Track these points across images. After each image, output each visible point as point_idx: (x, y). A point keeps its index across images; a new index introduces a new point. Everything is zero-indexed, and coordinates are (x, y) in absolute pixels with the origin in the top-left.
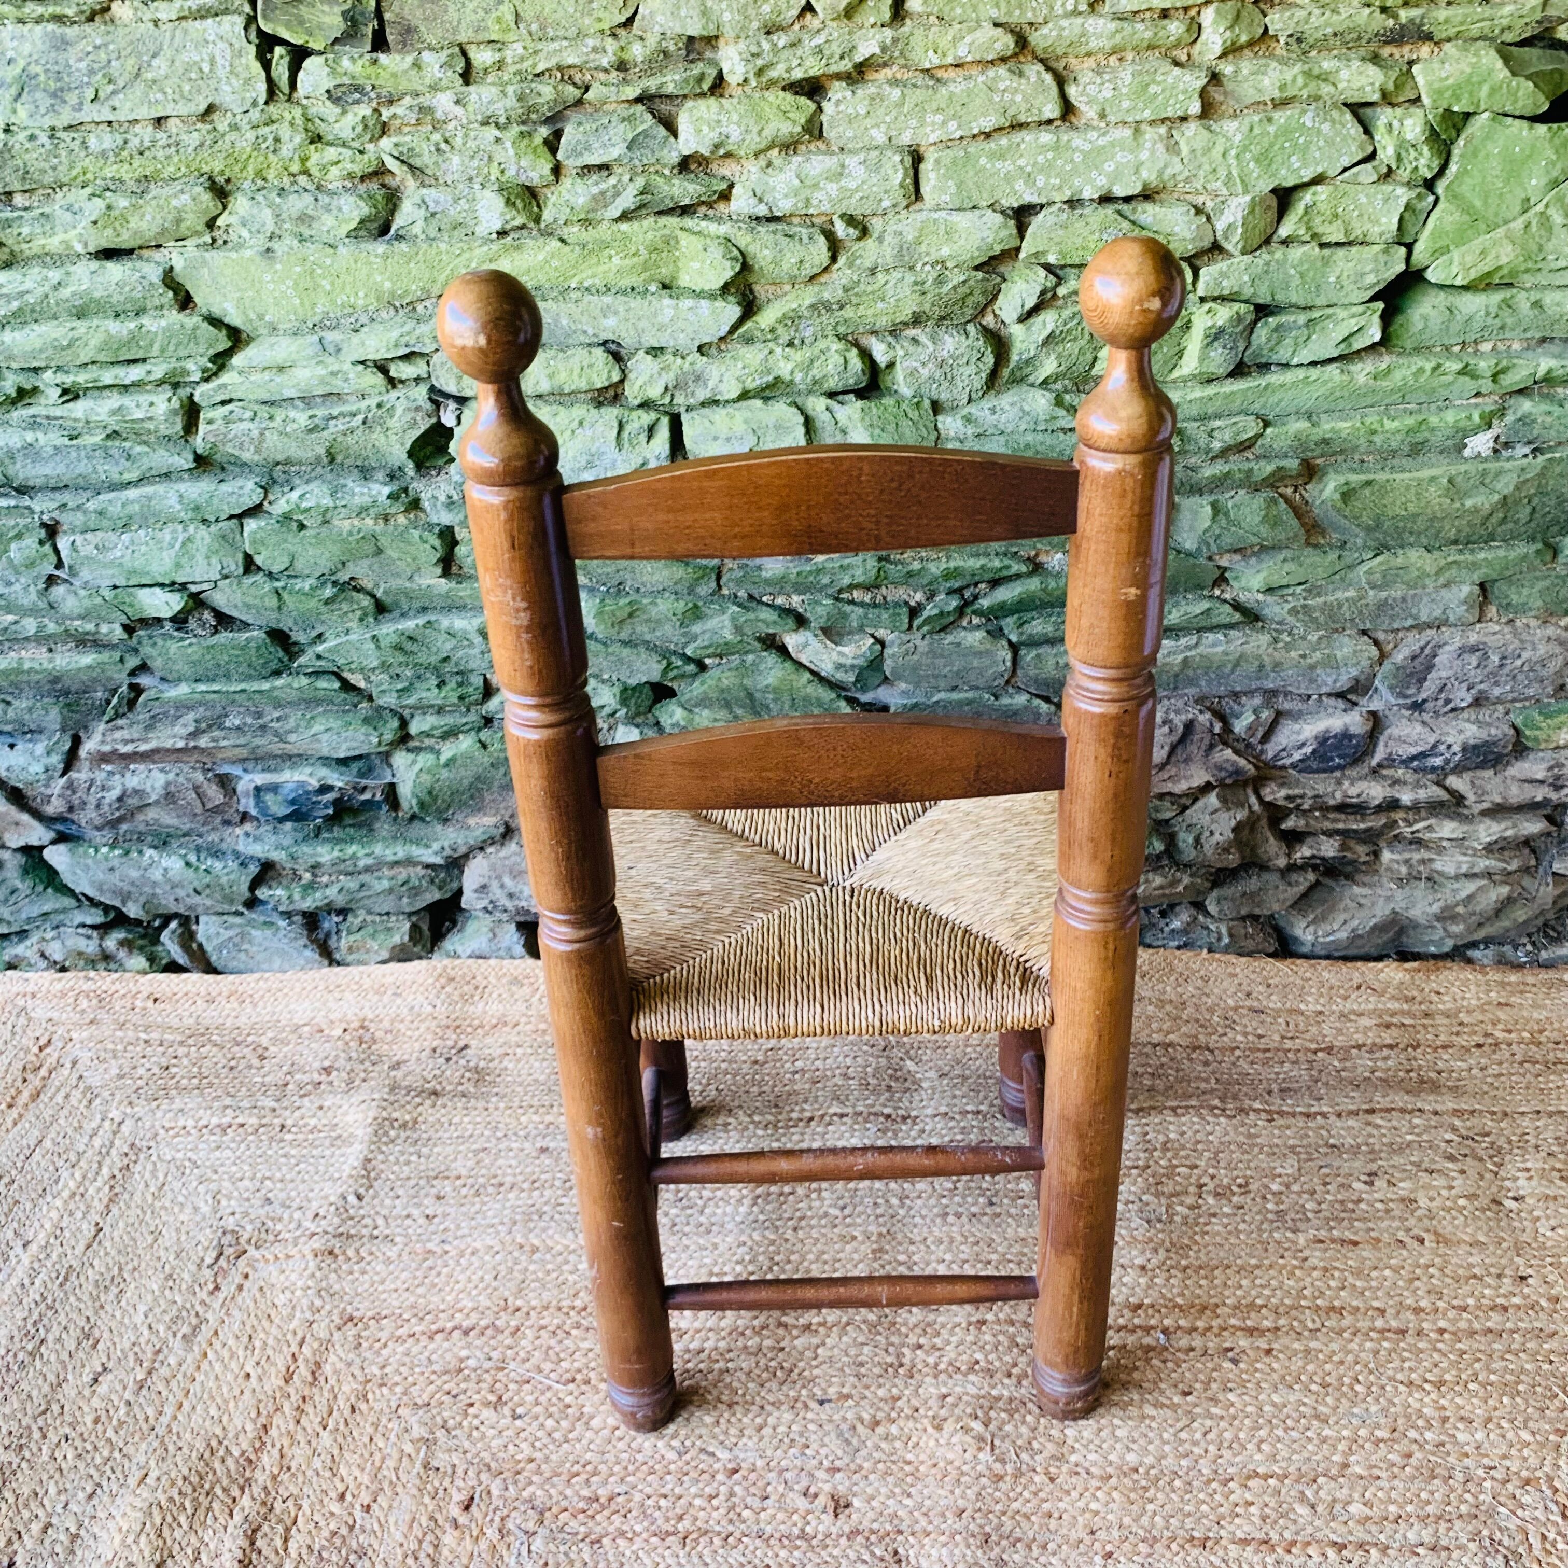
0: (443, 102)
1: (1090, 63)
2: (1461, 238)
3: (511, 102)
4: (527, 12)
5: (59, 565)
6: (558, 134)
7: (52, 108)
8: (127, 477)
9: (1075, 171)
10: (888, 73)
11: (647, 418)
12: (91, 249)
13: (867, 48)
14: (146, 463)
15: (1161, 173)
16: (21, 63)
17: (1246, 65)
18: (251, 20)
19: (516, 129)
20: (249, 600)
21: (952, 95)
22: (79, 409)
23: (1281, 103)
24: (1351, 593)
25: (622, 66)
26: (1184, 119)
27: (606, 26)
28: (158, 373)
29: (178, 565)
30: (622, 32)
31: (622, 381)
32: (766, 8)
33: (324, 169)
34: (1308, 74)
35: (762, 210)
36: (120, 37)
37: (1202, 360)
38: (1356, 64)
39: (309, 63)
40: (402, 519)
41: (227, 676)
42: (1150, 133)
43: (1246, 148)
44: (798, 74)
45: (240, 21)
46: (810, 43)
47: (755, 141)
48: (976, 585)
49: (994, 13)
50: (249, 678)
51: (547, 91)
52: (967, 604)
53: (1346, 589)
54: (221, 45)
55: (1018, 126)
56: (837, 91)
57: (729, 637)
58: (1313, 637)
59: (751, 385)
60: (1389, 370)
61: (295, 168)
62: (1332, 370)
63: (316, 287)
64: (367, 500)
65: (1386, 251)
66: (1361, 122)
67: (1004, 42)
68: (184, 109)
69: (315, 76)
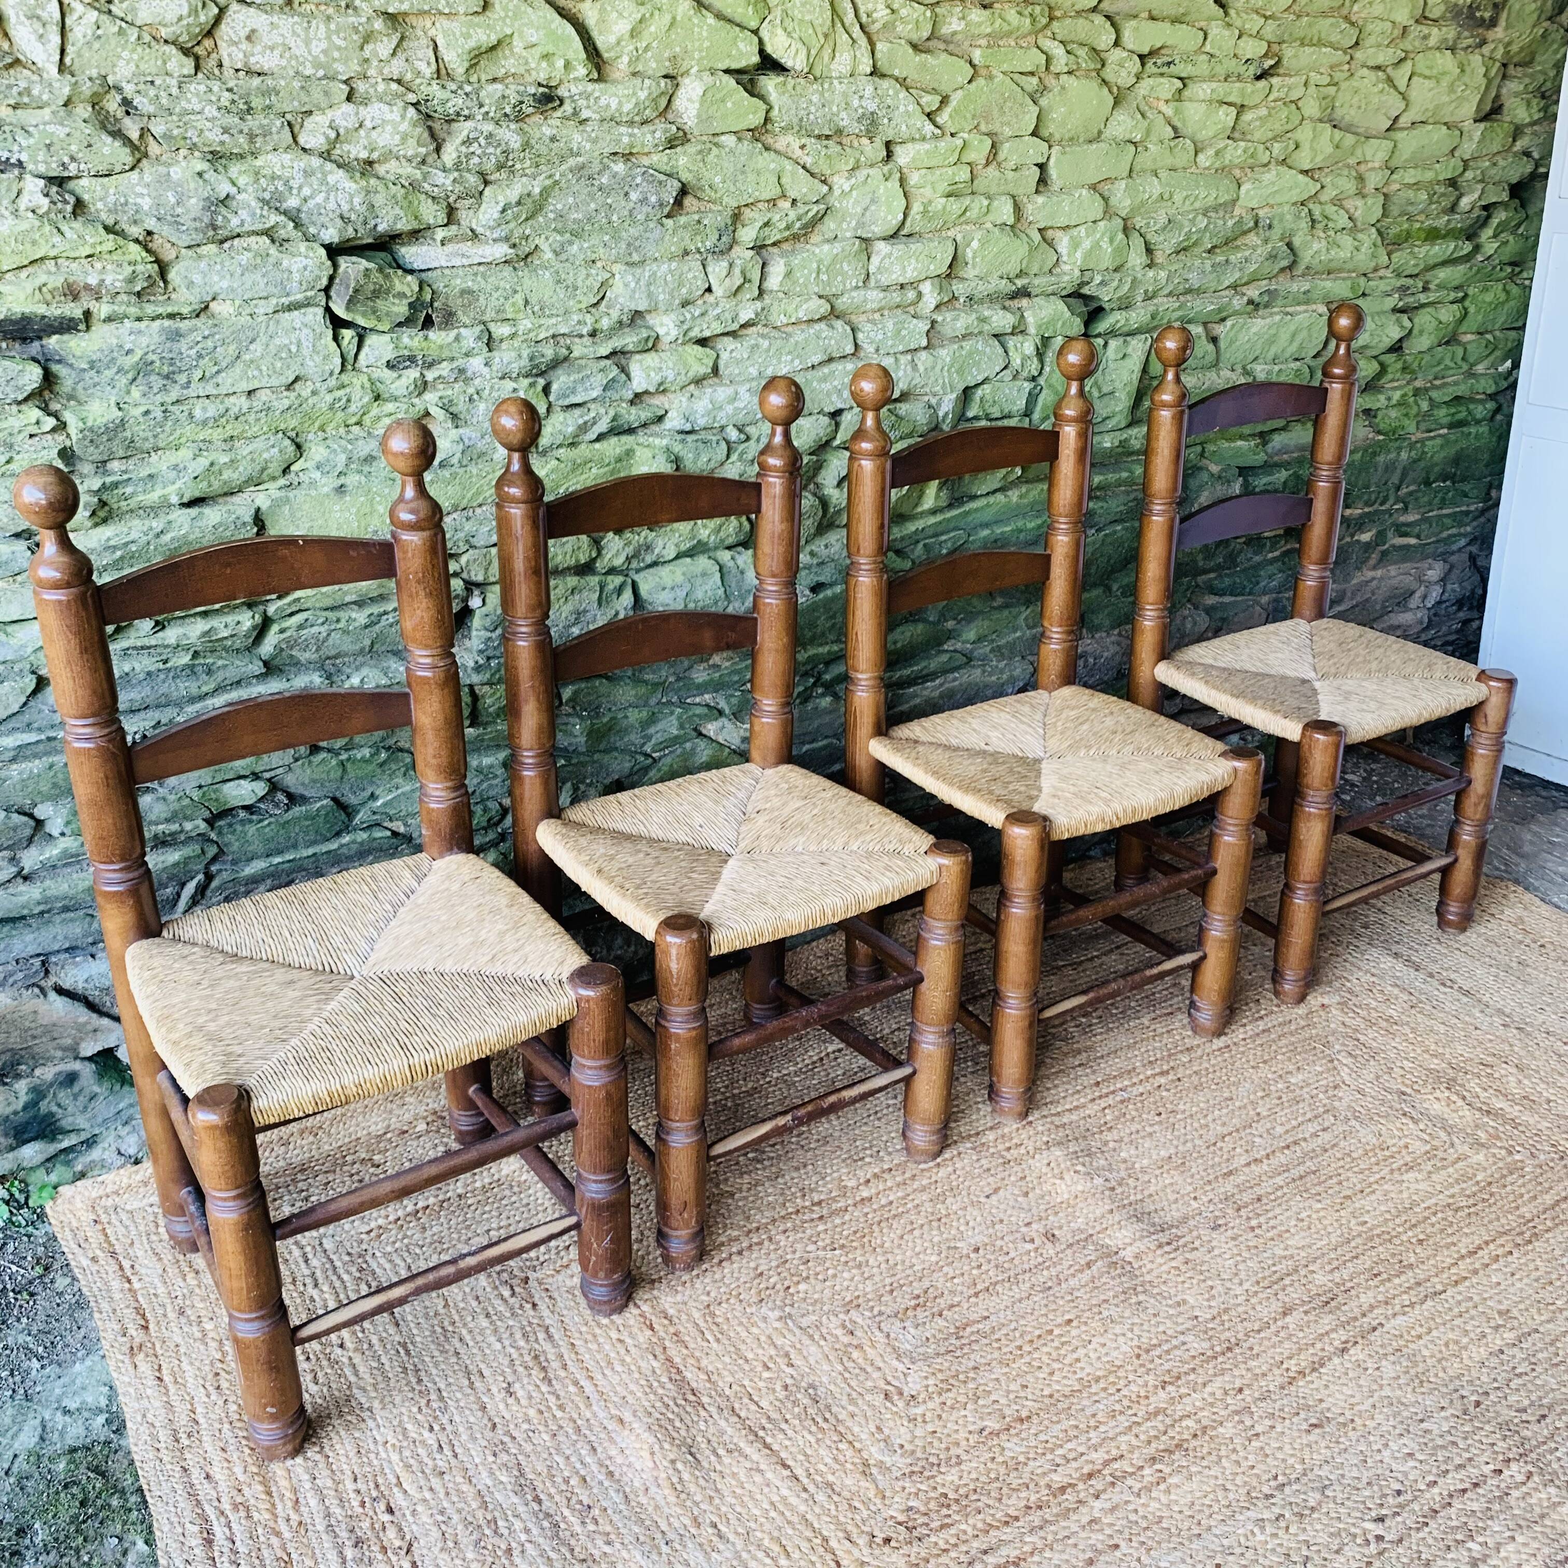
0: (476, 364)
1: (865, 318)
3: (525, 362)
4: (533, 300)
6: (550, 384)
7: (164, 389)
8: (205, 689)
10: (759, 330)
11: (617, 580)
12: (185, 500)
13: (744, 317)
14: (220, 676)
15: (910, 382)
16: (139, 353)
17: (947, 314)
18: (326, 311)
19: (525, 382)
20: (317, 776)
21: (797, 343)
23: (967, 337)
25: (593, 334)
26: (919, 350)
27: (583, 306)
30: (593, 310)
31: (599, 558)
32: (684, 291)
33: (377, 420)
34: (976, 319)
35: (688, 427)
36: (222, 331)
38: (999, 311)
39: (372, 340)
41: (295, 846)
43: (952, 365)
44: (706, 333)
45: (320, 311)
46: (711, 313)
47: (683, 379)
49: (819, 290)
50: (314, 843)
51: (545, 351)
53: (1016, 631)
54: (305, 331)
55: (831, 360)
56: (728, 344)
57: (675, 732)
58: (1003, 665)
59: (683, 548)
60: (1027, 493)
61: (352, 421)
62: (1000, 497)
65: (1021, 420)
66: (1003, 346)
67: (825, 308)
68: (275, 382)
69: (376, 350)
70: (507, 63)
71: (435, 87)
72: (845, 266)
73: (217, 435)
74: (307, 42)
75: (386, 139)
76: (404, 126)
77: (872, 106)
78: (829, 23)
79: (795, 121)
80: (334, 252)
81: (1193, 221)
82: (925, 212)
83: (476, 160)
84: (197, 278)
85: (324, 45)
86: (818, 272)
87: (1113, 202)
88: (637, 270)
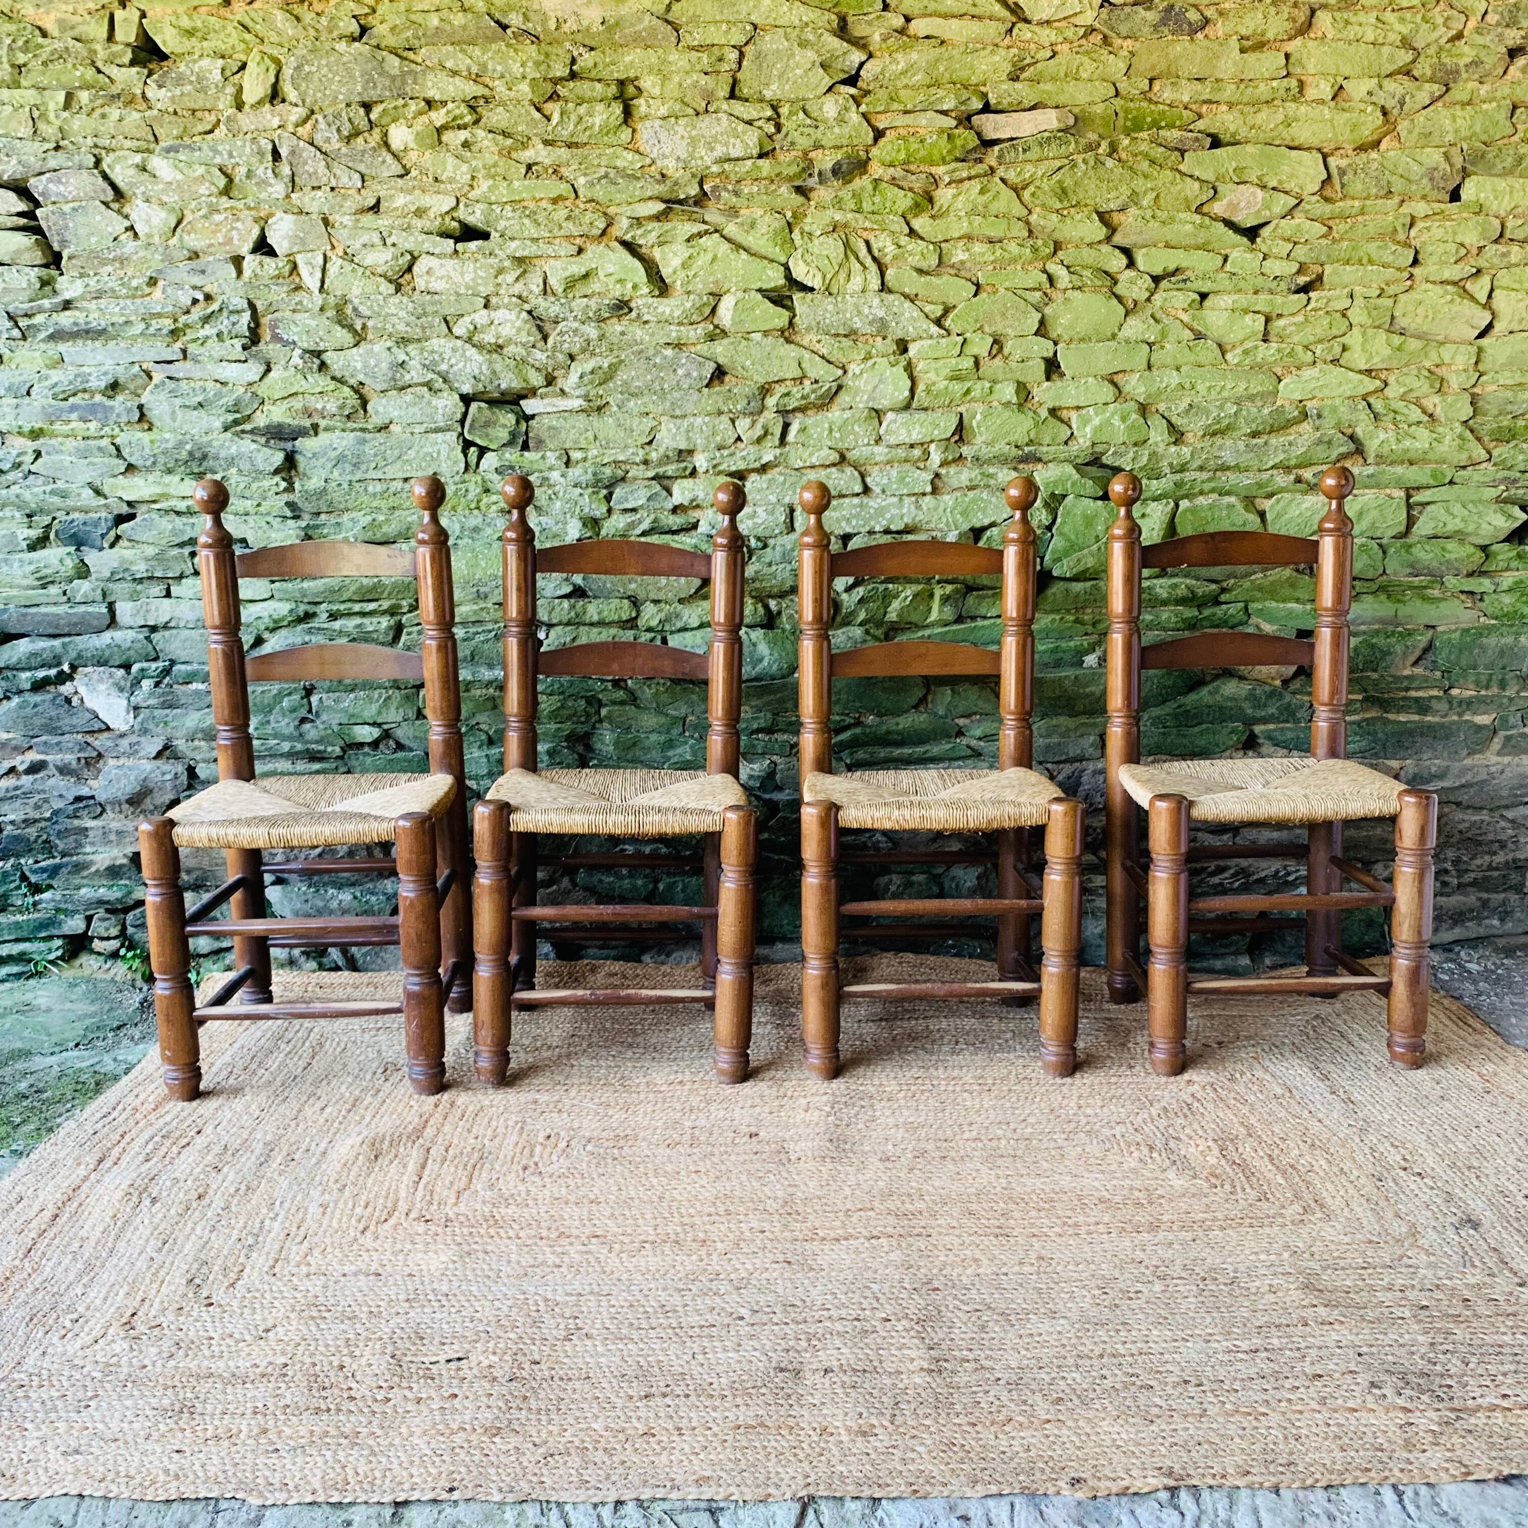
0: (555, 476)
1: (877, 468)
2: (1067, 553)
3: (589, 476)
4: (600, 437)
5: (310, 711)
6: (611, 494)
7: (352, 472)
9: (871, 518)
10: (778, 470)
11: (649, 636)
13: (767, 458)
15: (913, 519)
16: (341, 450)
17: (952, 470)
18: (461, 434)
19: (590, 490)
20: (417, 734)
22: (337, 625)
23: (971, 488)
25: (646, 462)
26: (924, 494)
27: (639, 443)
28: (386, 604)
29: (380, 713)
30: (647, 447)
31: (636, 618)
32: (718, 438)
33: (488, 506)
34: (982, 474)
35: (714, 532)
36: (393, 441)
37: (940, 612)
38: (1005, 471)
39: (488, 455)
42: (907, 500)
43: (955, 508)
44: (733, 468)
45: (455, 434)
46: (739, 455)
47: (711, 499)
49: (829, 443)
51: (608, 471)
54: (444, 445)
55: (842, 496)
56: (753, 477)
59: (705, 620)
61: (473, 506)
63: (478, 565)
64: (492, 678)
67: (834, 457)
68: (420, 474)
69: (490, 461)
70: (595, 286)
71: (540, 299)
72: (856, 428)
73: (383, 504)
74: (462, 274)
75: (507, 331)
76: (518, 324)
77: (881, 313)
78: (842, 256)
79: (814, 323)
80: (467, 400)
81: (1221, 407)
82: (928, 391)
83: (566, 345)
84: (381, 409)
85: (472, 275)
86: (831, 430)
87: (1126, 389)
88: (679, 421)
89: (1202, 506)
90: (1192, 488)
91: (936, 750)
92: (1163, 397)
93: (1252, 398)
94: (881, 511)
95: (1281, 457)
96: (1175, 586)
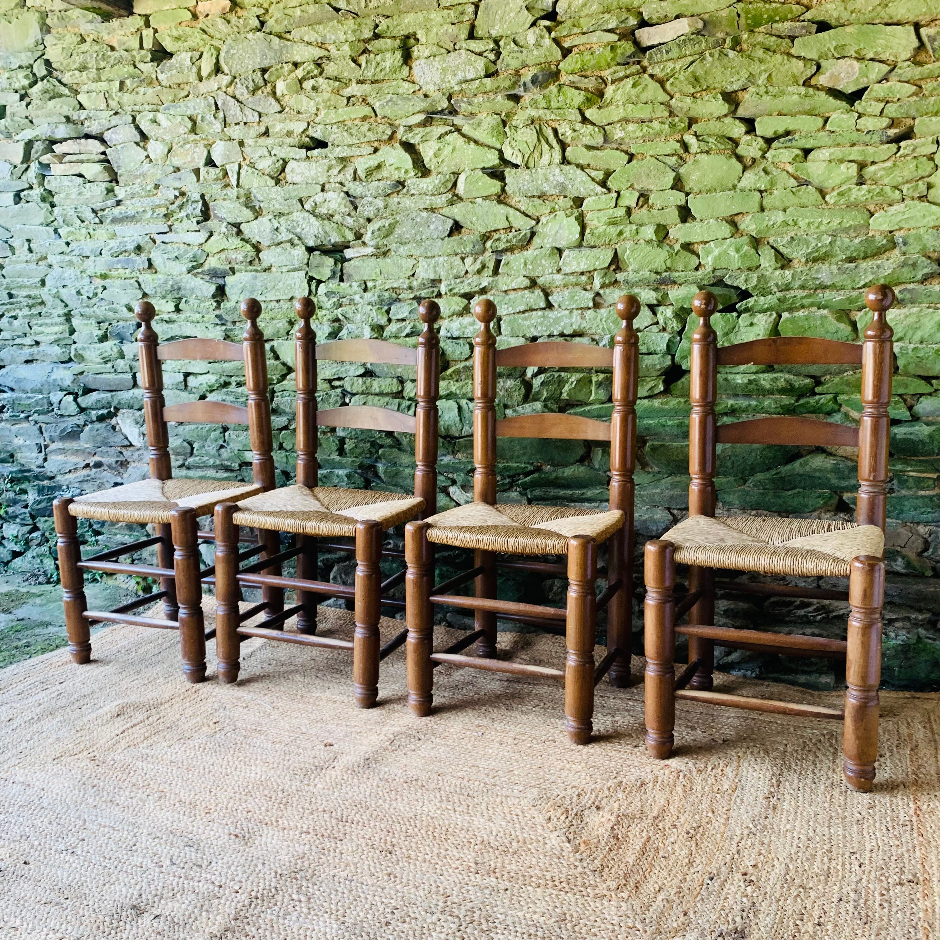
0: (357, 298)
1: (558, 290)
3: (376, 298)
4: (384, 272)
5: (225, 441)
6: (390, 309)
9: (551, 325)
10: (491, 292)
11: (408, 403)
13: (484, 284)
15: (579, 326)
17: (609, 290)
18: (307, 273)
19: (377, 307)
21: (510, 299)
22: (240, 389)
24: (658, 491)
25: (410, 288)
26: (587, 308)
27: (406, 276)
30: (411, 278)
31: (402, 391)
32: (455, 271)
33: (322, 317)
35: (449, 335)
36: (271, 277)
37: (596, 393)
38: (648, 291)
39: (322, 285)
40: (329, 434)
42: (575, 313)
43: (608, 318)
44: (462, 291)
45: (304, 273)
46: (466, 282)
47: (448, 312)
48: (519, 475)
49: (525, 273)
51: (387, 294)
52: (513, 481)
53: (657, 488)
54: (298, 279)
55: (532, 310)
56: (475, 297)
58: (644, 508)
60: (667, 402)
62: (648, 401)
65: (663, 357)
66: (651, 311)
67: (527, 282)
68: (284, 297)
69: (322, 288)
70: (384, 173)
71: (351, 184)
72: (543, 262)
74: (310, 171)
75: (333, 205)
76: (339, 200)
77: (561, 179)
78: (535, 140)
79: (517, 189)
80: (310, 250)
81: (819, 239)
82: (593, 234)
83: (366, 213)
84: (267, 257)
85: (315, 171)
86: (526, 264)
87: (742, 227)
88: (429, 260)
89: (799, 317)
90: (793, 303)
91: (589, 493)
92: (772, 232)
93: (846, 230)
94: (557, 321)
95: (871, 277)
96: (777, 379)
